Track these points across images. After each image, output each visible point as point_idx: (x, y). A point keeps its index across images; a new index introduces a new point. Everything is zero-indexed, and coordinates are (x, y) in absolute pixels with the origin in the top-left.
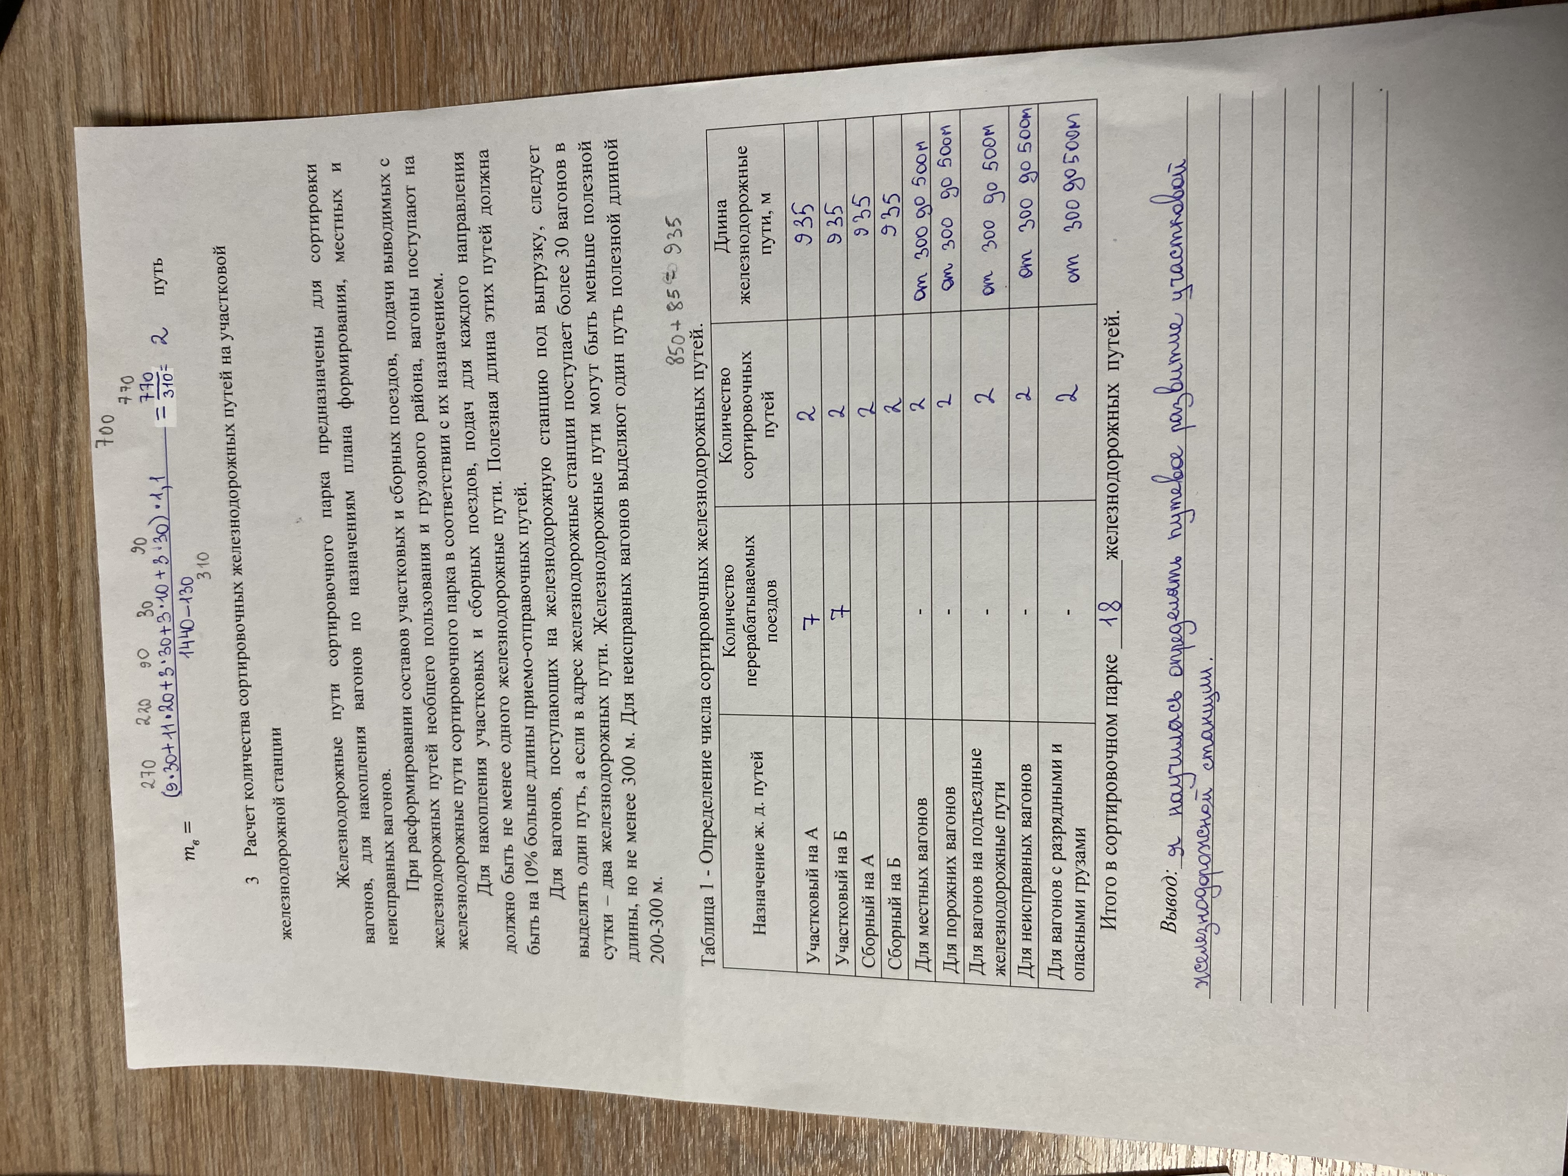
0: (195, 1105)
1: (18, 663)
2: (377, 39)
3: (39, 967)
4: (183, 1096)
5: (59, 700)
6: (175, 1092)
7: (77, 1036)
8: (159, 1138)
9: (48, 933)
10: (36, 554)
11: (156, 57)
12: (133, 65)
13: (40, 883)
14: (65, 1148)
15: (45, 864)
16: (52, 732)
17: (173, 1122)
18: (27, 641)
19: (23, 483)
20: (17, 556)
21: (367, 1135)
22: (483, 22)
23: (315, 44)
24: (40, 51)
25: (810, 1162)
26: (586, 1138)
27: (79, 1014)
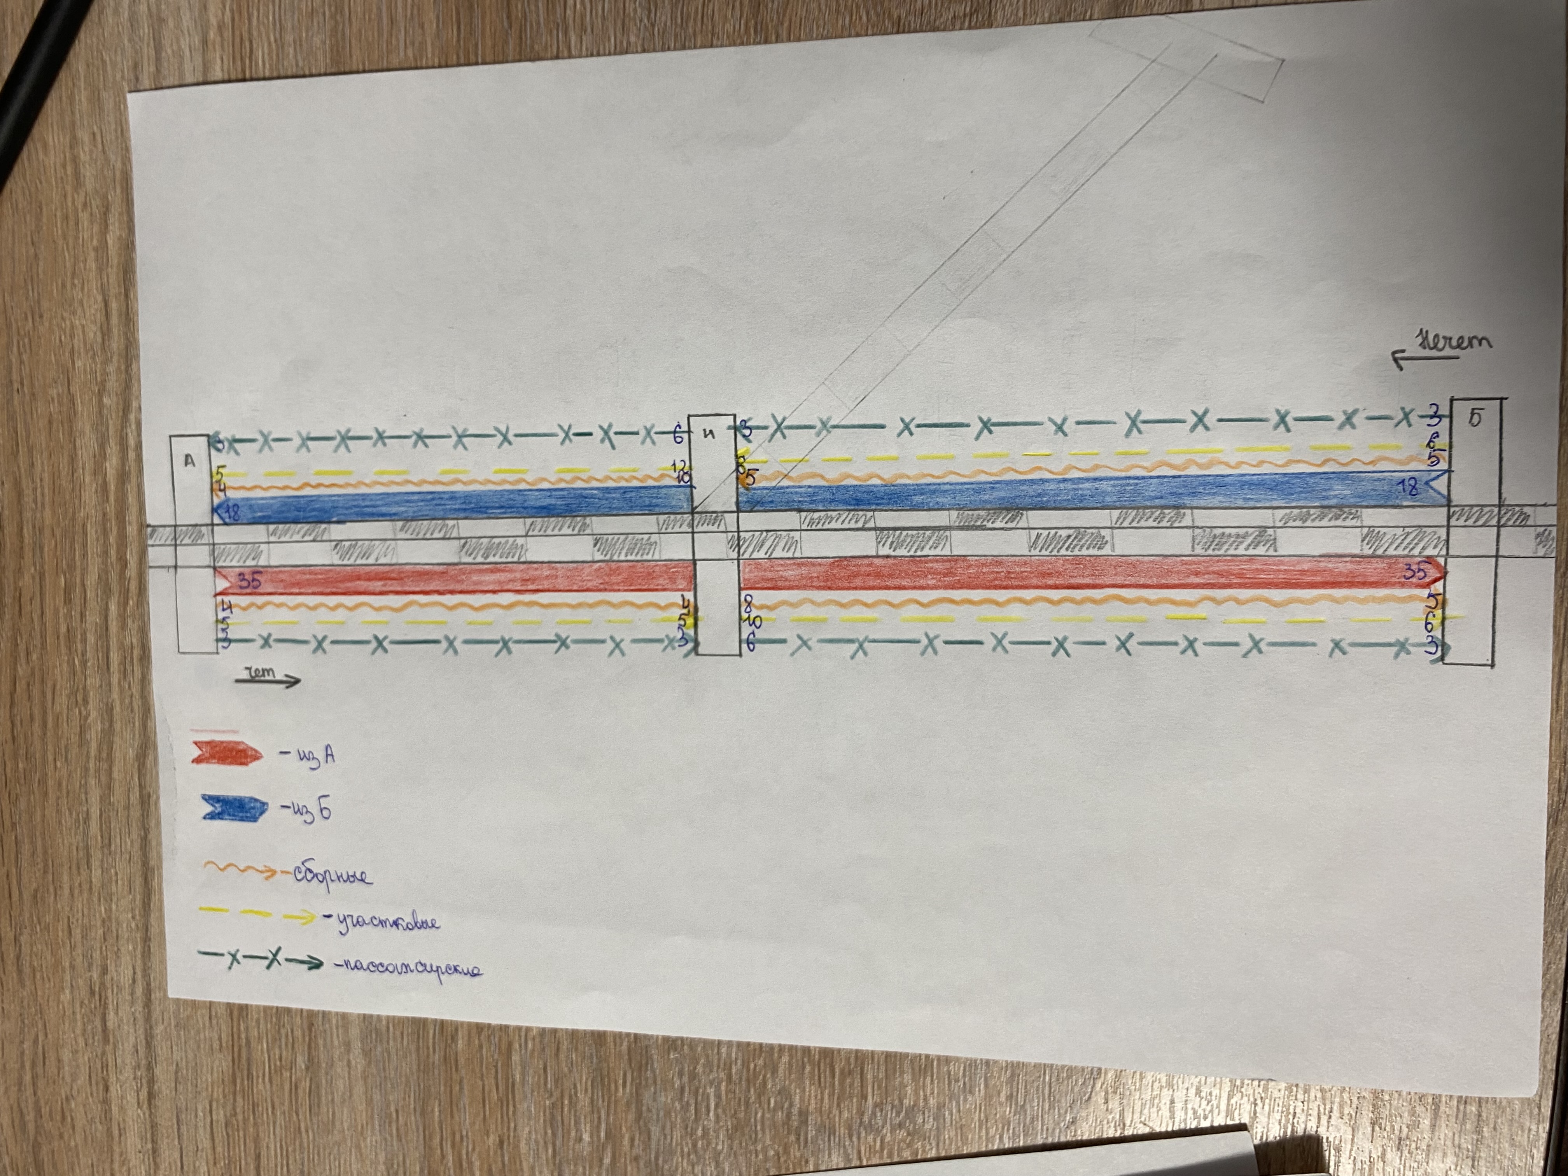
0: (257, 1083)
1: (84, 640)
2: (462, 27)
3: (98, 945)
4: (245, 1072)
5: (125, 677)
6: (236, 1070)
7: (137, 1015)
8: (220, 1115)
9: (109, 910)
10: (105, 533)
11: (238, 40)
12: (214, 48)
13: (102, 861)
14: (122, 1126)
15: (107, 841)
16: (117, 709)
17: (235, 1100)
18: (93, 618)
19: (92, 460)
20: (85, 533)
21: (433, 1110)
22: (568, 12)
23: (400, 31)
24: (119, 32)
25: (878, 1131)
26: (654, 1111)
27: (139, 991)
